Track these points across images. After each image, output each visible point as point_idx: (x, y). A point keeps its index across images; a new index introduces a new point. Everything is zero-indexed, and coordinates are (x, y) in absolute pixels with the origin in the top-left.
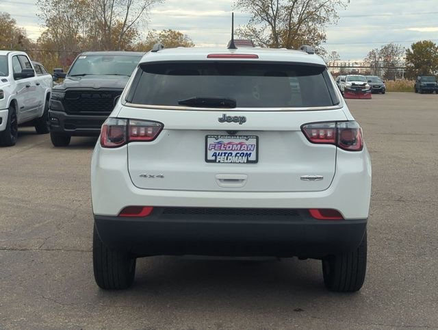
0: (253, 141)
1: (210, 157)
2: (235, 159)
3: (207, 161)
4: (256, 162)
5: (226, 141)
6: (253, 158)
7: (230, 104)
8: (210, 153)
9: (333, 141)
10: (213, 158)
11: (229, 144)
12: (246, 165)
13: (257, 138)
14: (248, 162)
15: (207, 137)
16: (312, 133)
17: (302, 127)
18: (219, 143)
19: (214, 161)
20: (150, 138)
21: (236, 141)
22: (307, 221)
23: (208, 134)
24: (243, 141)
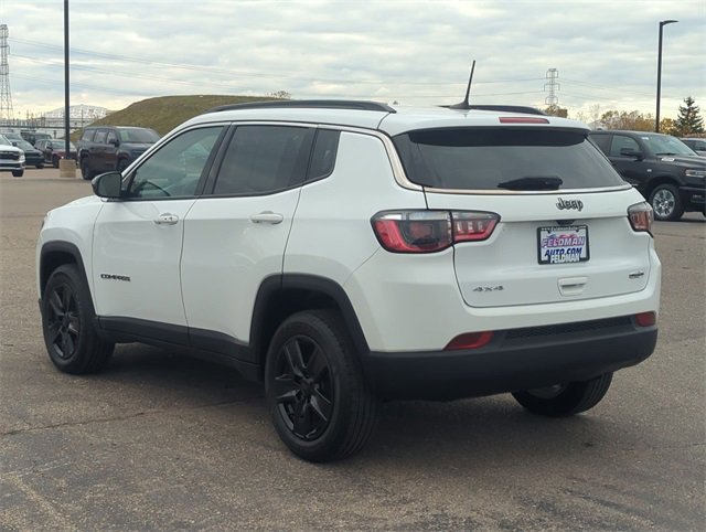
0: (583, 233)
1: (544, 258)
2: (567, 257)
3: (541, 262)
4: (588, 259)
5: (558, 233)
6: (583, 255)
8: (543, 251)
10: (546, 258)
11: (561, 237)
12: (581, 264)
13: (587, 228)
14: (582, 260)
15: (539, 231)
17: (628, 211)
18: (552, 237)
19: (548, 262)
20: (483, 236)
21: (568, 233)
23: (540, 226)
24: (574, 232)
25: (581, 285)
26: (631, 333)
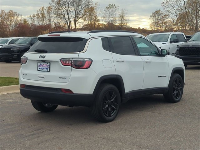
0: (49, 64)
1: (39, 69)
2: (44, 70)
3: (38, 70)
4: (49, 71)
6: (48, 70)
7: (45, 52)
8: (39, 68)
9: (70, 65)
11: (43, 65)
12: (47, 72)
13: (50, 63)
14: (47, 71)
15: (38, 63)
16: (64, 62)
17: (60, 60)
18: (41, 65)
19: (39, 71)
21: (45, 64)
22: (61, 93)
23: (38, 61)
24: (47, 64)
25: (44, 77)
26: (58, 93)
